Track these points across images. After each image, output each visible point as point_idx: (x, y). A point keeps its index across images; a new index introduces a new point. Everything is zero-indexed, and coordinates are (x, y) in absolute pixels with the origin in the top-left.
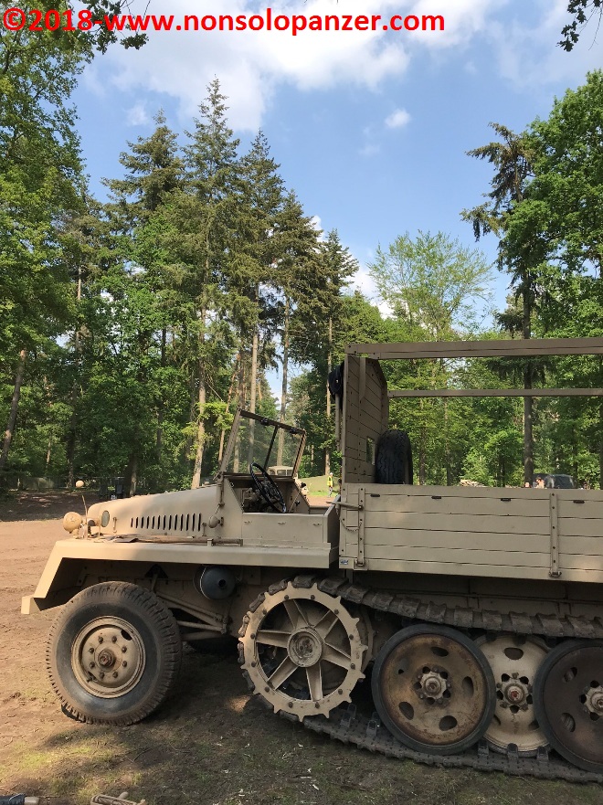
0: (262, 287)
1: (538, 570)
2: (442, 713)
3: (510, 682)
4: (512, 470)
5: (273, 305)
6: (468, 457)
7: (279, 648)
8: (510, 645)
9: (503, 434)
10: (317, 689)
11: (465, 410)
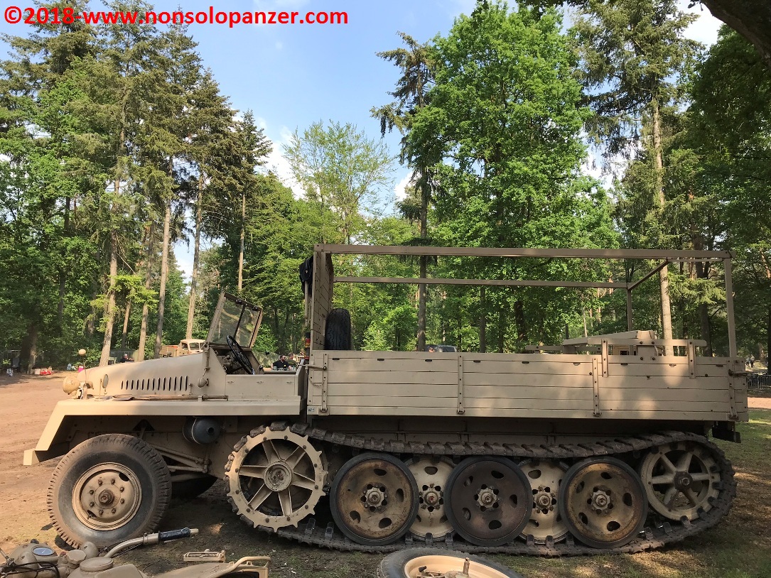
0: (175, 160)
1: (449, 409)
2: (381, 517)
3: (428, 490)
4: (406, 342)
5: (186, 178)
6: (370, 329)
7: (255, 479)
8: (429, 465)
9: (400, 309)
10: (287, 507)
11: (369, 288)
